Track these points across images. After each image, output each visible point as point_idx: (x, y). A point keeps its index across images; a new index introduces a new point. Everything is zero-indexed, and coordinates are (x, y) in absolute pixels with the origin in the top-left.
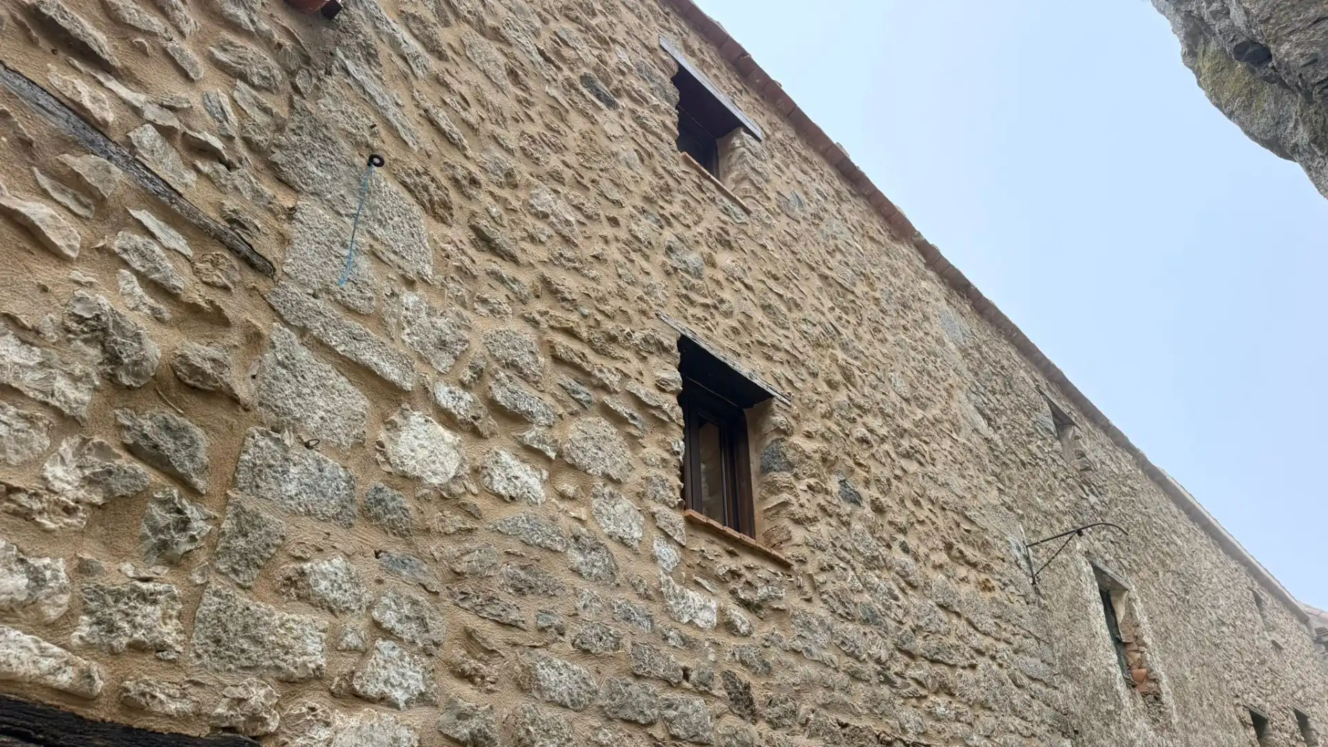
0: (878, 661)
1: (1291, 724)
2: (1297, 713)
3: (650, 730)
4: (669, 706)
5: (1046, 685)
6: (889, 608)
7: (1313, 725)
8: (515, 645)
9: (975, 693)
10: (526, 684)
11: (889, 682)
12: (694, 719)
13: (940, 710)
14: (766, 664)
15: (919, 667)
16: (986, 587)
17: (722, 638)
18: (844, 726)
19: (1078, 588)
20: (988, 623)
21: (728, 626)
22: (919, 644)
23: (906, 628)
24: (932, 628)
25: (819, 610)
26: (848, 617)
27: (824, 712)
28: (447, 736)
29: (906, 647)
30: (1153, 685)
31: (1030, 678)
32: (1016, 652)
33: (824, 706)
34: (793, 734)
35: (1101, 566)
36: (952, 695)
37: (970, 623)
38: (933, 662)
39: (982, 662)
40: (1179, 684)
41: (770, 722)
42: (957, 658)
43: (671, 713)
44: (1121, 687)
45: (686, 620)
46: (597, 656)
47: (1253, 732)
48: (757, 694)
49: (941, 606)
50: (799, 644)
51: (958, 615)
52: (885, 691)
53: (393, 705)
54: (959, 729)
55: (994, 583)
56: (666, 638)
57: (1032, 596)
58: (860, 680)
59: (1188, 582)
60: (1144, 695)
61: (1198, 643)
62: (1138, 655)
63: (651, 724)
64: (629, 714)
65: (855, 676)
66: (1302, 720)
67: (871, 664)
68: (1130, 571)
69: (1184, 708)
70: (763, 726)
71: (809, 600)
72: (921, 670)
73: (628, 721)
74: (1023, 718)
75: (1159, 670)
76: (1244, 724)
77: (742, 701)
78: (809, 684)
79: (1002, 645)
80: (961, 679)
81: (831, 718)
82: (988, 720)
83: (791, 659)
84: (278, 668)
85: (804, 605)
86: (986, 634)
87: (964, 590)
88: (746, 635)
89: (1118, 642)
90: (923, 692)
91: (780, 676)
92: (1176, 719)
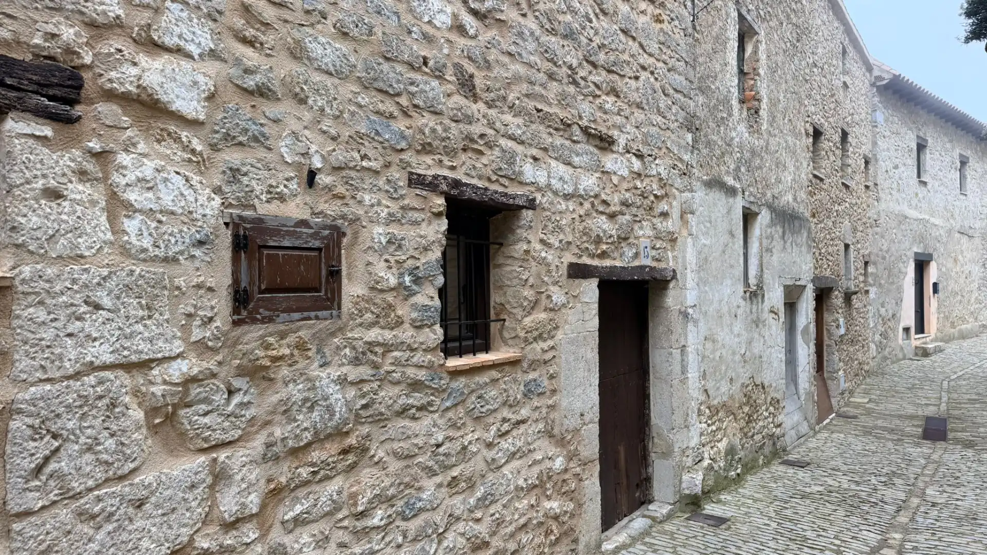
0: (570, 67)
1: (837, 138)
2: (843, 130)
3: (397, 99)
4: (412, 84)
5: (685, 96)
6: (584, 28)
7: (850, 139)
8: (286, 21)
9: (635, 97)
10: (297, 53)
11: (575, 83)
12: (431, 95)
13: (607, 106)
14: (487, 61)
15: (599, 74)
16: (658, 20)
17: (454, 37)
18: (539, 111)
19: (724, 29)
20: (654, 47)
21: (460, 29)
22: (601, 57)
23: (594, 44)
24: (613, 47)
25: (531, 24)
26: (552, 32)
27: (526, 100)
28: (237, 86)
29: (592, 59)
30: (756, 103)
31: (675, 90)
32: (669, 70)
33: (527, 96)
34: (503, 113)
35: (744, 13)
36: (618, 96)
37: (641, 46)
38: (610, 71)
39: (644, 75)
40: (774, 103)
41: (486, 103)
42: (627, 71)
43: (413, 89)
44: (735, 103)
45: (426, 19)
46: (354, 39)
47: (811, 140)
48: (479, 82)
49: (623, 31)
50: (513, 49)
51: (634, 39)
52: (572, 89)
53: (189, 56)
54: (619, 120)
55: (665, 17)
56: (410, 32)
57: (690, 30)
58: (556, 80)
59: (802, 32)
60: (749, 109)
61: (795, 78)
62: (752, 82)
63: (398, 95)
64: (381, 85)
65: (551, 76)
66: (845, 135)
67: (565, 69)
68: (764, 20)
69: (773, 120)
70: (481, 105)
71: (524, 15)
72: (600, 77)
73: (380, 91)
74: (664, 117)
75: (764, 93)
76: (807, 134)
77: (467, 86)
78: (517, 79)
79: (660, 65)
80: (628, 86)
81: (531, 104)
82: (639, 115)
83: (506, 59)
84: (82, 13)
85: (521, 19)
86: (651, 55)
87: (642, 20)
88: (474, 37)
89: (742, 73)
90: (598, 93)
91: (496, 71)
92: (764, 127)
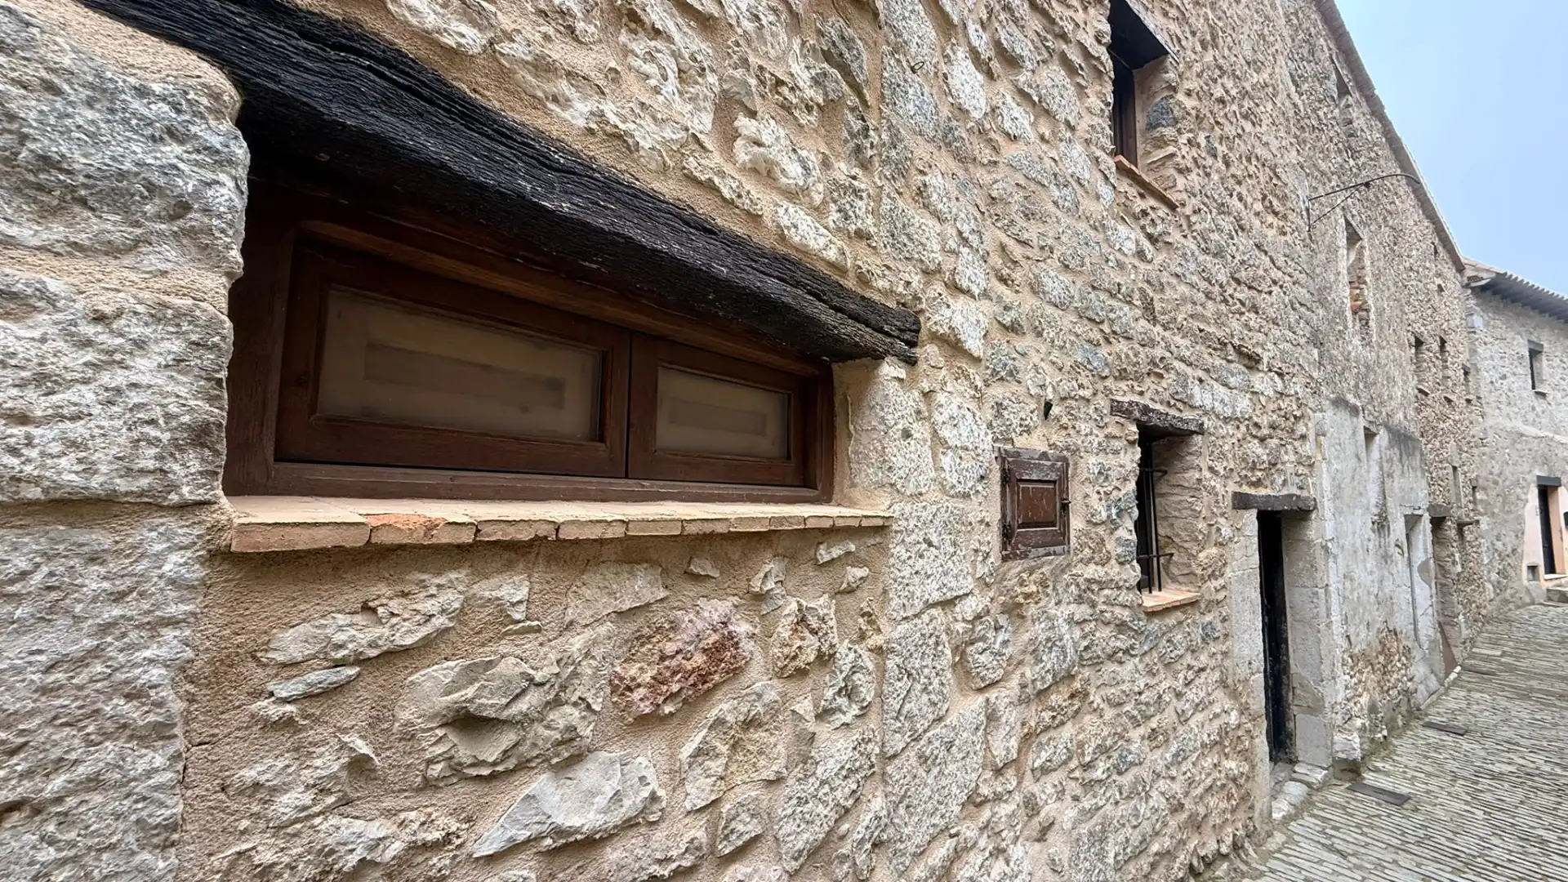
0: (1221, 286)
1: (1436, 346)
2: (1441, 339)
3: (1101, 327)
4: (1111, 311)
5: (1308, 309)
6: (1228, 246)
7: (1448, 348)
8: (1028, 258)
9: (1271, 312)
10: (1036, 289)
11: (1225, 301)
12: (1124, 320)
13: (1252, 323)
14: (1162, 284)
15: (1242, 291)
16: (1283, 232)
17: (1136, 262)
18: (1201, 331)
19: (1334, 236)
20: (1281, 261)
21: (1140, 254)
22: (1243, 275)
23: (1236, 261)
24: (1251, 263)
25: (1190, 244)
26: (1206, 251)
27: (1190, 320)
28: (999, 322)
29: (1236, 276)
30: (1364, 313)
31: (1301, 304)
32: (1294, 284)
33: (1192, 316)
34: (1174, 334)
35: (1350, 218)
36: (1257, 313)
37: (1272, 261)
38: (1250, 288)
39: (1276, 289)
40: (1380, 313)
41: (1163, 325)
42: (1264, 287)
43: (1112, 316)
44: (1348, 314)
45: (1117, 248)
46: (1073, 271)
47: (1414, 351)
48: (1158, 306)
49: (1256, 245)
50: (1179, 270)
51: (1266, 253)
52: (1223, 307)
54: (1261, 337)
55: (1288, 229)
56: (1107, 261)
57: (1308, 241)
58: (1211, 299)
59: (1398, 233)
60: (1361, 320)
61: (1396, 284)
62: (1358, 291)
63: (1102, 322)
64: (1090, 314)
65: (1208, 296)
66: (1443, 344)
67: (1217, 287)
68: (1366, 225)
69: (1380, 331)
70: (1158, 329)
71: (1185, 237)
72: (1243, 294)
73: (1090, 320)
74: (1294, 333)
75: (1370, 302)
76: (1410, 345)
77: (1149, 309)
78: (1184, 300)
79: (1287, 278)
80: (1261, 300)
81: (1196, 324)
82: (1276, 332)
83: (1174, 281)
85: (1183, 240)
86: (1279, 269)
87: (1272, 233)
88: (1150, 262)
90: (1243, 310)
91: (1168, 291)
92: (1375, 338)
